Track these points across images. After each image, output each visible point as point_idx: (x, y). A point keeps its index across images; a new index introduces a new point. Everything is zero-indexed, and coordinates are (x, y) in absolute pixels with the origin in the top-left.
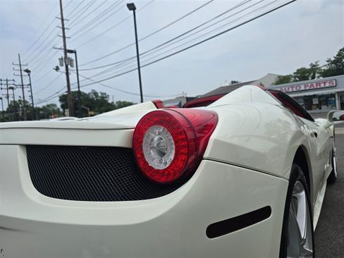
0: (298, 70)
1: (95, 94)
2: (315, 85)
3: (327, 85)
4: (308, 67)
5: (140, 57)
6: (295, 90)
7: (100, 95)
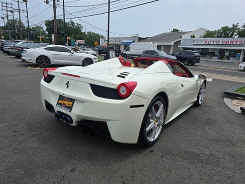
0: (223, 28)
1: (73, 23)
2: (229, 41)
3: (238, 43)
4: (231, 26)
5: (110, 4)
6: (215, 43)
7: (76, 25)
